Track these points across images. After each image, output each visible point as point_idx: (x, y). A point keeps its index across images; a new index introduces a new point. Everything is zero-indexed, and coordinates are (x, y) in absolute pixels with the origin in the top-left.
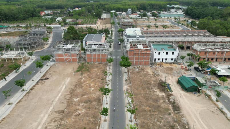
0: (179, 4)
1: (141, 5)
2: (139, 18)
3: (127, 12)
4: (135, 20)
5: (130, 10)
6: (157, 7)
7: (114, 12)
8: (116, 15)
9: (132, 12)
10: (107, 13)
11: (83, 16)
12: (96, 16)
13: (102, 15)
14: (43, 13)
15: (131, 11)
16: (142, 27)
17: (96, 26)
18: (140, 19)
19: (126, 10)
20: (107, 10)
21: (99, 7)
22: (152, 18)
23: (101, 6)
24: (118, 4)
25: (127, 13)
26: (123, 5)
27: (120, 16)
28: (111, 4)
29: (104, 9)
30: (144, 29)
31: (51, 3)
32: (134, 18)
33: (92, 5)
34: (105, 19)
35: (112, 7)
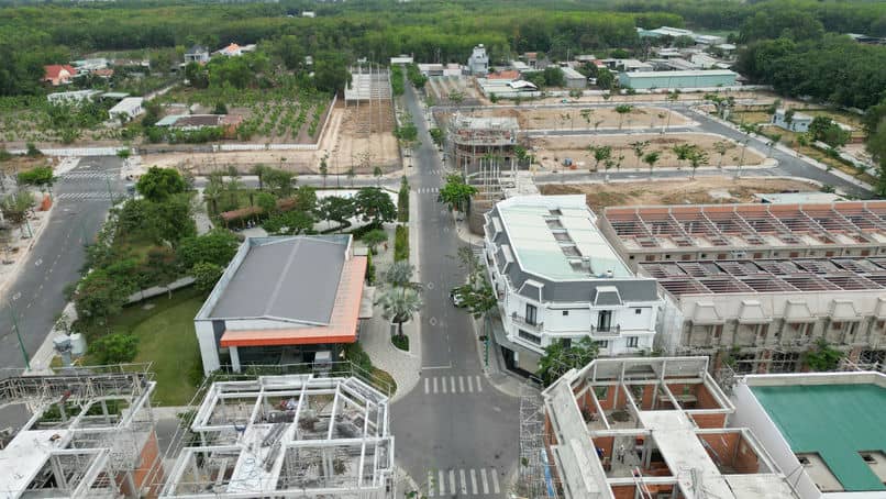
0: (684, 23)
1: (525, 30)
2: (528, 94)
3: (466, 63)
4: (512, 105)
5: (479, 54)
6: (596, 39)
7: (407, 64)
8: (420, 83)
9: (490, 63)
10: (374, 67)
11: (255, 85)
12: (321, 89)
13: (350, 80)
14: (64, 73)
15: (486, 60)
16: (559, 154)
17: (317, 146)
18: (533, 98)
19: (460, 55)
20: (373, 52)
21: (336, 39)
22: (592, 97)
23: (346, 35)
24: (422, 22)
25: (466, 68)
26: (447, 33)
27: (437, 82)
28: (389, 26)
29: (362, 50)
30: (574, 168)
31: (122, 22)
32: (505, 95)
33: (306, 32)
34: (363, 103)
35: (396, 40)
